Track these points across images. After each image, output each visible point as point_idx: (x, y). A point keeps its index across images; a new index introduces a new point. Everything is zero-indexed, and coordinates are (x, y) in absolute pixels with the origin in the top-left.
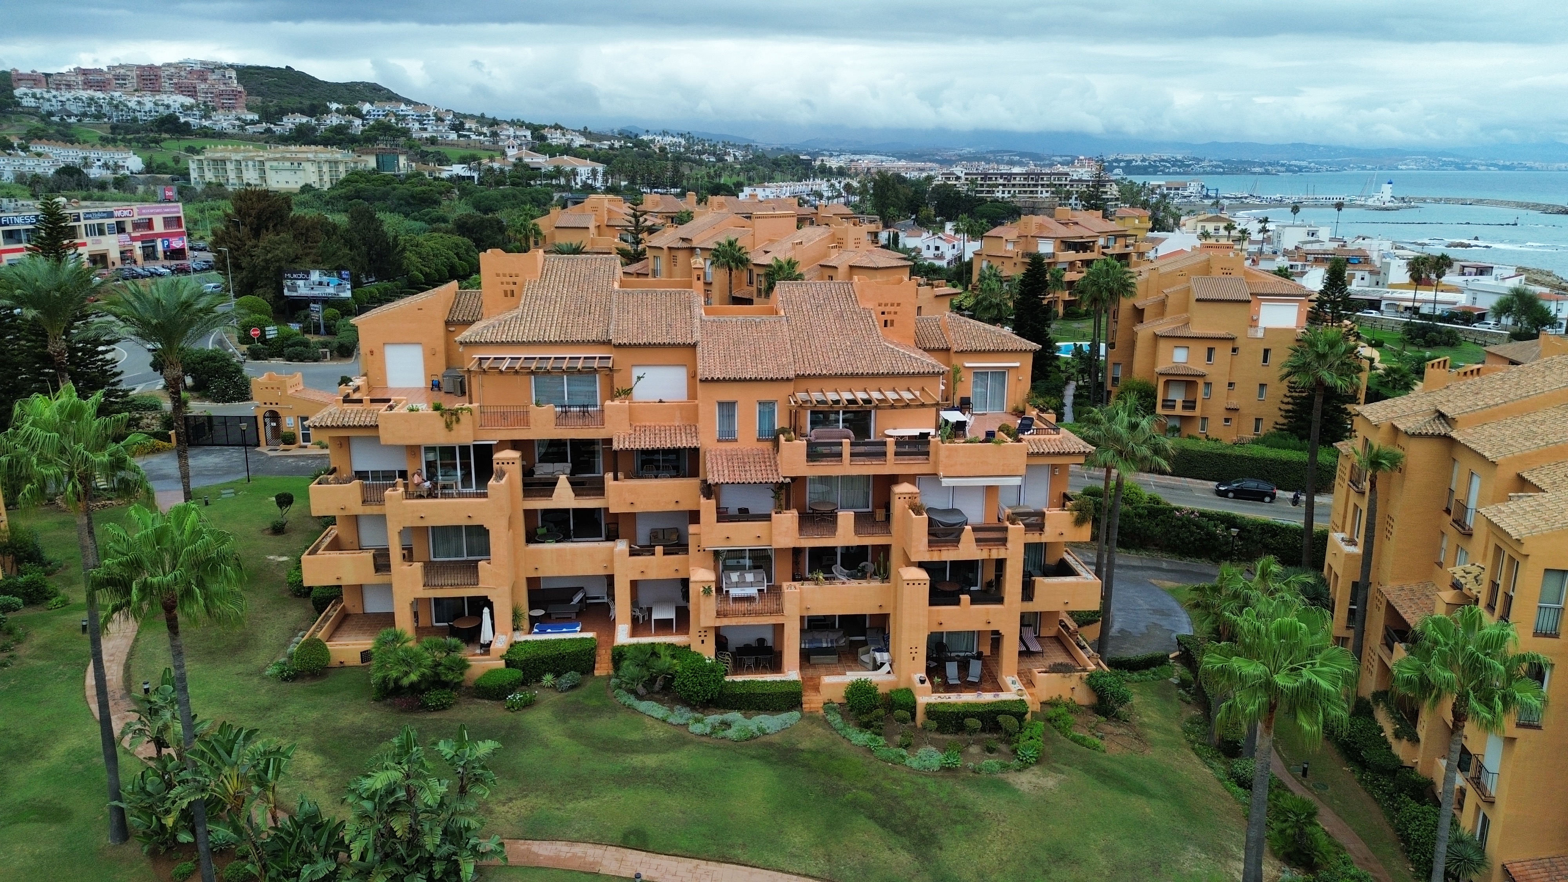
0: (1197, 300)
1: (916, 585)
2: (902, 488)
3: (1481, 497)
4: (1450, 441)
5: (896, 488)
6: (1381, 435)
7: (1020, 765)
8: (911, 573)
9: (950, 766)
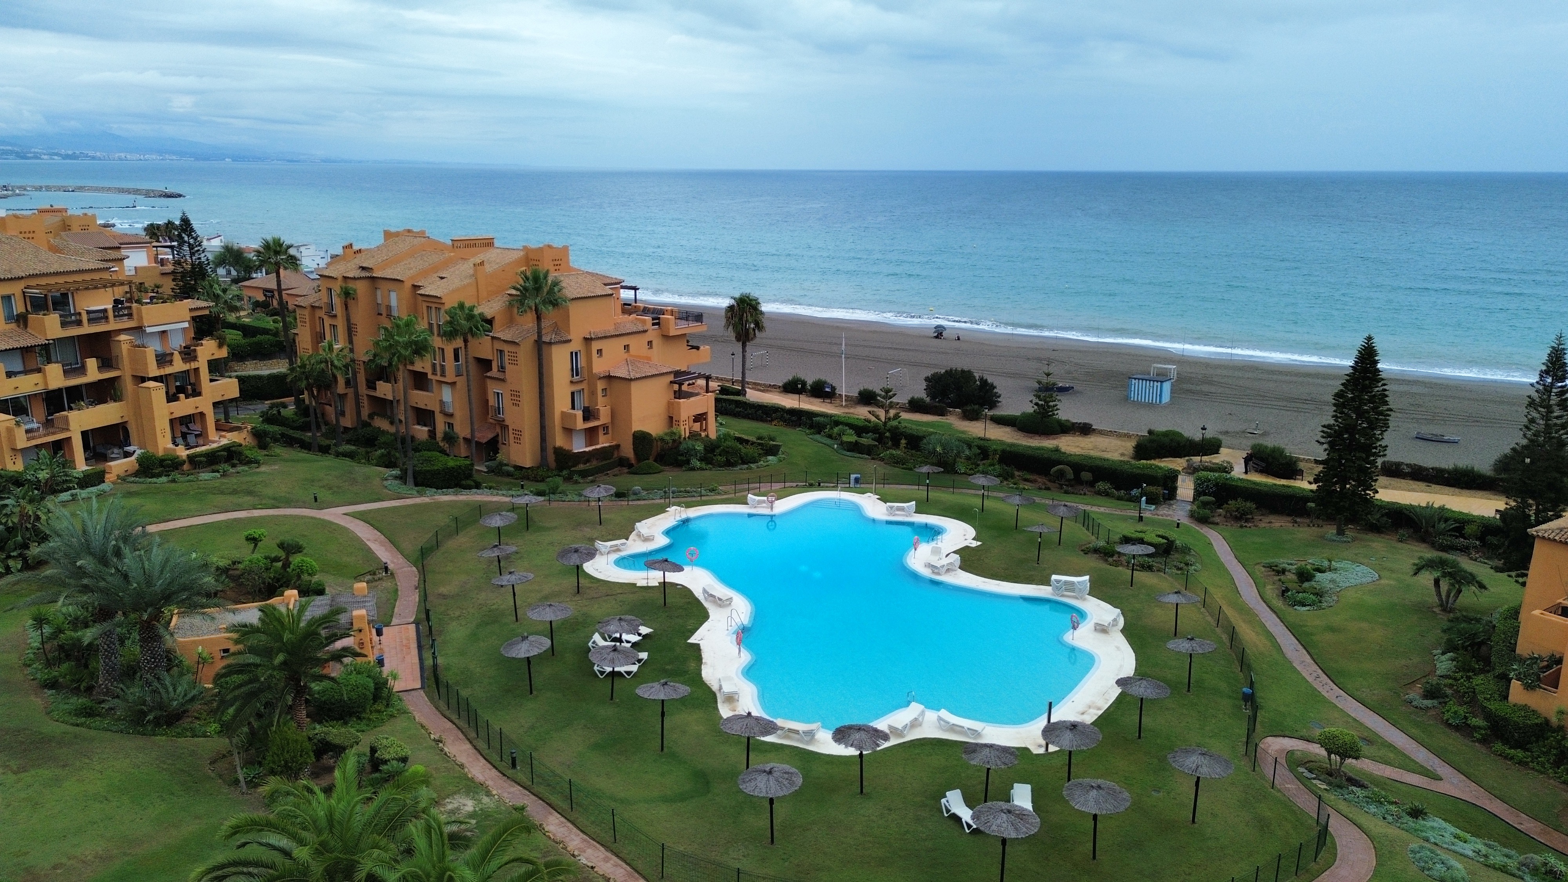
1: (157, 392)
2: (123, 337)
3: (399, 300)
4: (373, 279)
5: (118, 338)
6: (340, 283)
7: (256, 465)
8: (152, 384)
9: (225, 475)
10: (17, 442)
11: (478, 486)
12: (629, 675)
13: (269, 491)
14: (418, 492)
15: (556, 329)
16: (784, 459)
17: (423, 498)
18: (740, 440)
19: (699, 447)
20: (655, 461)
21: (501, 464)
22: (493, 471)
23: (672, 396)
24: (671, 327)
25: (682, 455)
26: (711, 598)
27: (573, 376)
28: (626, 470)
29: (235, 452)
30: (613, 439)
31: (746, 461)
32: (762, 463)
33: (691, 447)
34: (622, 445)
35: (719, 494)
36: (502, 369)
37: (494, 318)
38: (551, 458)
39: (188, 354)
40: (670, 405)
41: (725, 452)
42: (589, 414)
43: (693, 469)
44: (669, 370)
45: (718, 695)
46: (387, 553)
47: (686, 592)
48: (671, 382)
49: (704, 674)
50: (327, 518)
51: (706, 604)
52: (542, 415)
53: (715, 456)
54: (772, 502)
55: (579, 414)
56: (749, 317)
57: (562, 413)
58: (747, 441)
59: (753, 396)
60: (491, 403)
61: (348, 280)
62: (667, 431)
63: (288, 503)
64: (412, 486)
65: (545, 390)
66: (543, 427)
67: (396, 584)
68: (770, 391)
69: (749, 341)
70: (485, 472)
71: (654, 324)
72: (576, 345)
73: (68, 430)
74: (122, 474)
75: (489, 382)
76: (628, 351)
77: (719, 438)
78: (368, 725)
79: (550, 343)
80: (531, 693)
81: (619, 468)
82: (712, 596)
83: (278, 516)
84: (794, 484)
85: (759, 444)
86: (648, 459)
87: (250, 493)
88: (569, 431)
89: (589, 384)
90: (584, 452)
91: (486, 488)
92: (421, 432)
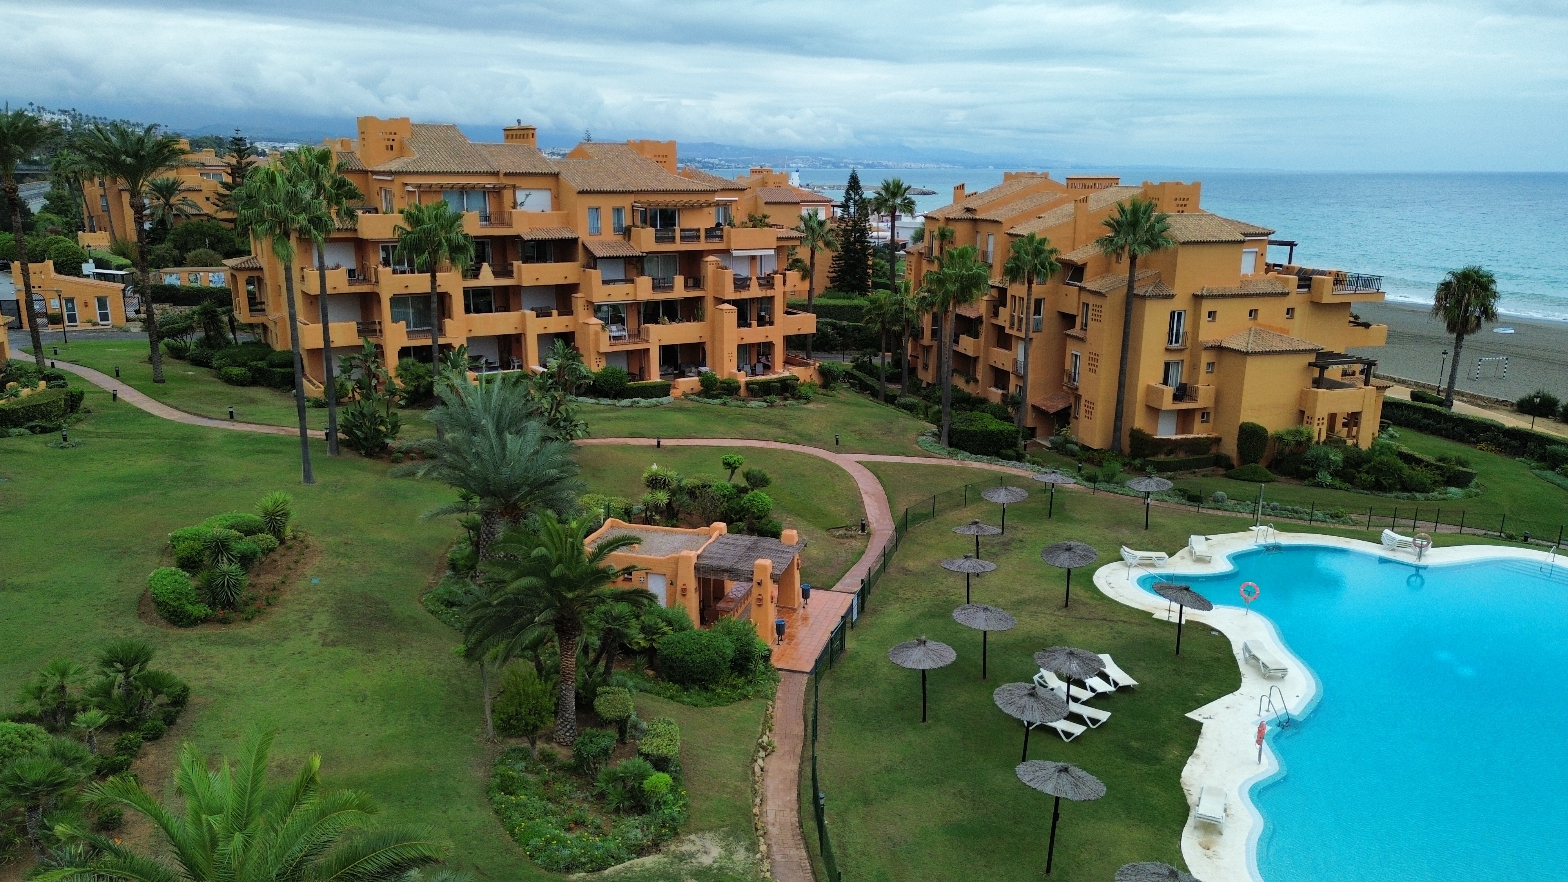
0: (766, 203)
1: (730, 313)
2: (711, 258)
3: (995, 244)
4: (975, 221)
5: (706, 259)
6: (941, 224)
7: (805, 401)
8: (726, 306)
9: (771, 405)
10: (601, 345)
11: (1019, 458)
12: (1068, 738)
13: (799, 427)
14: (949, 453)
15: (1158, 280)
16: (1477, 495)
17: (952, 461)
18: (1408, 459)
19: (1336, 457)
20: (1269, 467)
21: (1067, 441)
22: (1056, 448)
23: (1309, 383)
24: (1325, 292)
25: (1307, 464)
26: (1253, 661)
27: (1171, 343)
28: (1222, 471)
29: (789, 385)
30: (1213, 430)
31: (1408, 486)
32: (1436, 493)
33: (1322, 454)
34: (1223, 439)
35: (1344, 523)
36: (1084, 326)
37: (1085, 264)
38: (1126, 442)
39: (767, 282)
40: (1303, 396)
41: (1377, 470)
42: (1182, 393)
43: (1320, 485)
44: (1311, 347)
45: (1192, 814)
46: (878, 511)
47: (1222, 642)
48: (1310, 364)
49: (1186, 772)
50: (837, 462)
51: (1243, 668)
52: (1121, 385)
53: (1359, 472)
54: (1421, 547)
55: (1169, 391)
56: (1472, 299)
57: (1149, 388)
58: (1419, 461)
59: (1459, 407)
60: (1067, 367)
61: (951, 223)
62: (1292, 428)
63: (810, 441)
64: (945, 445)
65: (1129, 356)
66: (1120, 402)
67: (866, 547)
68: (1495, 408)
69: (1468, 332)
70: (1047, 448)
71: (1299, 287)
72: (1179, 303)
73: (647, 341)
74: (688, 391)
75: (1069, 341)
76: (1255, 318)
77: (1372, 450)
78: (708, 700)
79: (1144, 297)
80: (924, 720)
81: (1214, 468)
82: (1255, 657)
83: (792, 452)
84: (1482, 532)
85: (1438, 467)
86: (1256, 462)
87: (781, 425)
88: (1154, 412)
89: (1191, 356)
90: (1169, 440)
91: (1029, 462)
92: (995, 394)
